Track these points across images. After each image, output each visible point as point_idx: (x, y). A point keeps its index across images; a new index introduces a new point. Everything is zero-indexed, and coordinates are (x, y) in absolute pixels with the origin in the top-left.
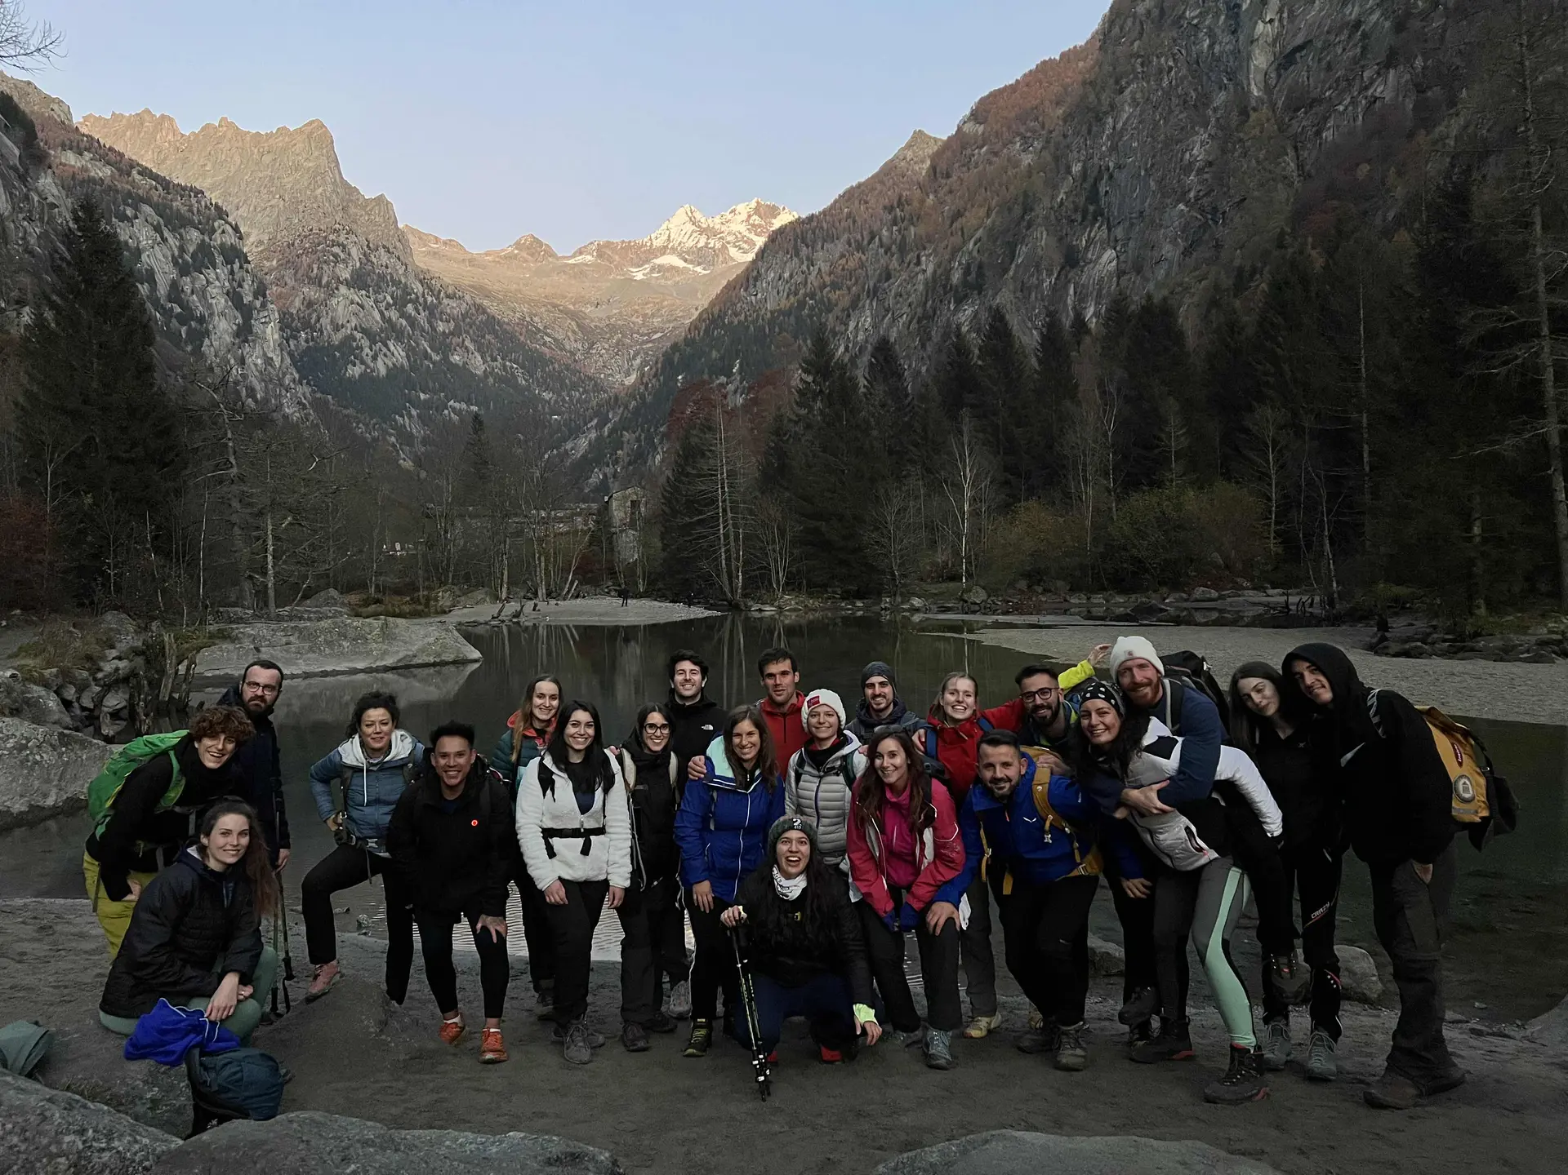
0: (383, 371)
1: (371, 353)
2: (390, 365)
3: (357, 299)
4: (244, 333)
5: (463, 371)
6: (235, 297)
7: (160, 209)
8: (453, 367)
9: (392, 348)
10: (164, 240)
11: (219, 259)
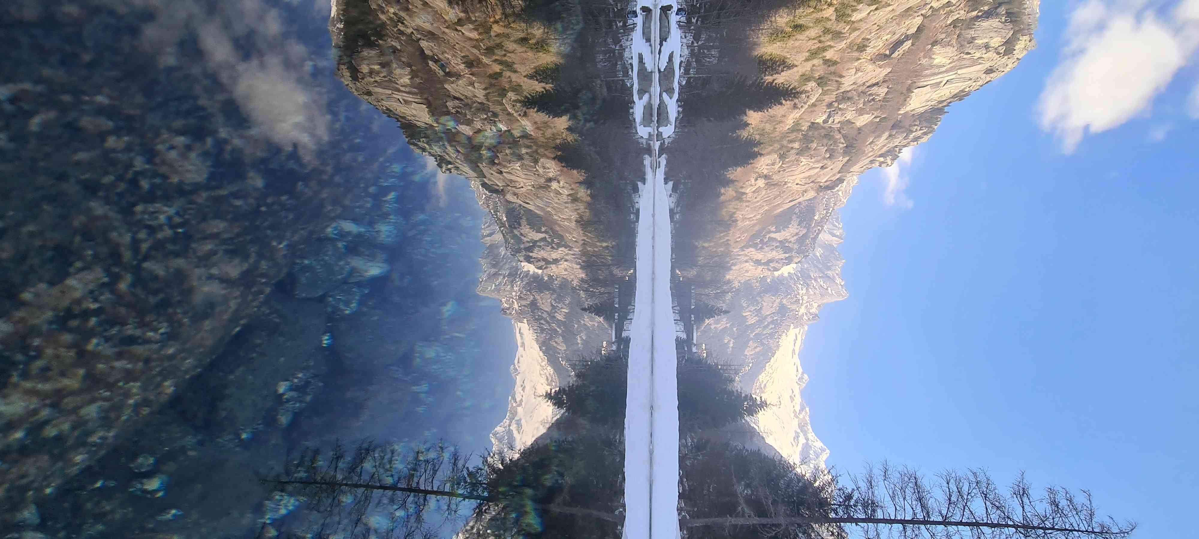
0: (744, 314)
1: (752, 310)
2: (747, 317)
3: (775, 306)
4: (758, 262)
5: (746, 344)
6: (771, 261)
7: (805, 236)
8: (748, 341)
9: (754, 318)
10: (793, 236)
11: (787, 255)
